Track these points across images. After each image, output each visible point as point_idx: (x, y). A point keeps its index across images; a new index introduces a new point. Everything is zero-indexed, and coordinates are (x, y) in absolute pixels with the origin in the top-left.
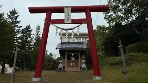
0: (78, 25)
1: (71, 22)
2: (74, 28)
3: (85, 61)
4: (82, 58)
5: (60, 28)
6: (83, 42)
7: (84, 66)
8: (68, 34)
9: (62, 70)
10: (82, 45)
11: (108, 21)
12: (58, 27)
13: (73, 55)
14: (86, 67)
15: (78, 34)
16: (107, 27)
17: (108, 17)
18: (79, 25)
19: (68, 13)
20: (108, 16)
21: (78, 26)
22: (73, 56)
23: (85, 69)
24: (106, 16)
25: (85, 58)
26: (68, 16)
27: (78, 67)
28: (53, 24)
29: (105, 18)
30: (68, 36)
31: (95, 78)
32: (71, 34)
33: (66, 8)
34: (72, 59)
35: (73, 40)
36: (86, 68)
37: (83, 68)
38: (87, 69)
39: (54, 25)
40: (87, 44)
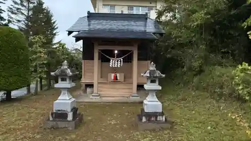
3: (160, 88)
6: (146, 14)
7: (153, 104)
13: (116, 52)
23: (160, 119)
40: (158, 22)
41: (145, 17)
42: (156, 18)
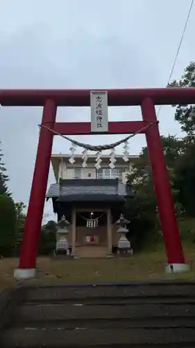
0: (124, 136)
1: (106, 130)
2: (115, 145)
3: (127, 231)
4: (119, 221)
5: (81, 145)
6: (117, 179)
7: (124, 242)
8: (101, 158)
9: (68, 254)
10: (113, 188)
11: (184, 125)
12: (75, 143)
13: (92, 214)
14: (129, 246)
15: (126, 160)
16: (181, 140)
17: (184, 114)
18: (128, 139)
19: (100, 106)
20: (185, 111)
21: (125, 141)
22: (94, 217)
23: (129, 251)
24: (179, 112)
25: (126, 221)
26: (99, 115)
27: (107, 246)
28: (62, 134)
29: (177, 118)
30: (101, 164)
31: (172, 267)
32: (109, 159)
33: (94, 93)
34: (91, 224)
35: (90, 176)
36: (130, 249)
37: (121, 250)
38: (132, 251)
39: (67, 136)
40: (129, 186)
41: (115, 182)
42: (127, 182)
